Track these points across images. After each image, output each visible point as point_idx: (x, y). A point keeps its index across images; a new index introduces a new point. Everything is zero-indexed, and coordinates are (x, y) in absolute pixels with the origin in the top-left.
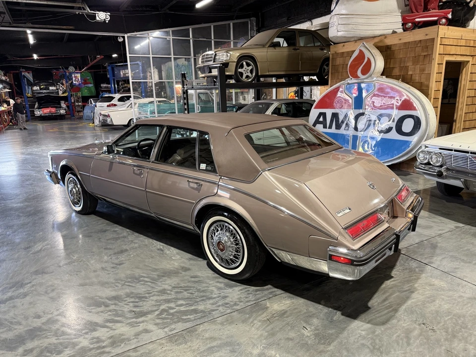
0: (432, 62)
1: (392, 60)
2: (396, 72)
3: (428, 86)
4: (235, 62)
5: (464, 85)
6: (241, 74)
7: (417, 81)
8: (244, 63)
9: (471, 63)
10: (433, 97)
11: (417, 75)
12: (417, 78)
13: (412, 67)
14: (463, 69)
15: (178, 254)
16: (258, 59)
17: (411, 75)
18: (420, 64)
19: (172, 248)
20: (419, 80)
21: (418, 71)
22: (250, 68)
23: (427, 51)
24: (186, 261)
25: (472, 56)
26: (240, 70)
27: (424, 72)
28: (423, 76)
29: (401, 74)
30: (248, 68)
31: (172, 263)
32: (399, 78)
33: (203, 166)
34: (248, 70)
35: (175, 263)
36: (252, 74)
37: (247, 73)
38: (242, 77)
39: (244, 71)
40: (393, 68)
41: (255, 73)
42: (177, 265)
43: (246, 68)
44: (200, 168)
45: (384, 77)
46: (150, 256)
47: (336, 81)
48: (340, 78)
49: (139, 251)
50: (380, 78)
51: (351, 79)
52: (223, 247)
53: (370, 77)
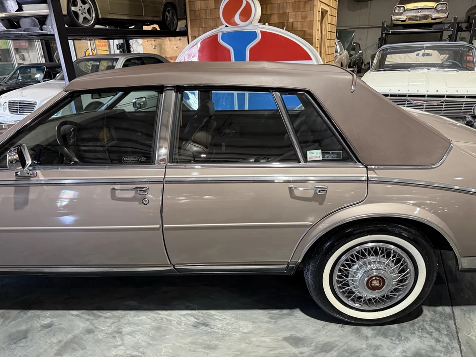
0: (314, 8)
1: (268, 5)
2: (275, 19)
3: (311, 35)
5: (325, 35)
6: (76, 14)
7: (299, 29)
9: (329, 13)
10: (317, 45)
11: (299, 23)
12: (298, 26)
13: (293, 13)
15: (237, 319)
17: (293, 22)
18: (301, 10)
20: (301, 28)
21: (299, 19)
22: (87, 6)
24: (269, 326)
25: (329, 6)
26: (73, 8)
27: (306, 20)
28: (305, 24)
29: (280, 21)
30: (84, 6)
31: (257, 341)
32: (280, 25)
33: (315, 154)
34: (85, 9)
35: (262, 339)
36: (90, 15)
37: (84, 13)
38: (78, 20)
39: (80, 10)
40: (271, 15)
41: (94, 13)
42: (270, 342)
43: (81, 7)
44: (309, 159)
45: (267, 24)
46: (200, 348)
47: (199, 31)
48: (204, 26)
49: (165, 347)
50: (264, 26)
51: (227, 26)
52: (380, 283)
53: (251, 25)
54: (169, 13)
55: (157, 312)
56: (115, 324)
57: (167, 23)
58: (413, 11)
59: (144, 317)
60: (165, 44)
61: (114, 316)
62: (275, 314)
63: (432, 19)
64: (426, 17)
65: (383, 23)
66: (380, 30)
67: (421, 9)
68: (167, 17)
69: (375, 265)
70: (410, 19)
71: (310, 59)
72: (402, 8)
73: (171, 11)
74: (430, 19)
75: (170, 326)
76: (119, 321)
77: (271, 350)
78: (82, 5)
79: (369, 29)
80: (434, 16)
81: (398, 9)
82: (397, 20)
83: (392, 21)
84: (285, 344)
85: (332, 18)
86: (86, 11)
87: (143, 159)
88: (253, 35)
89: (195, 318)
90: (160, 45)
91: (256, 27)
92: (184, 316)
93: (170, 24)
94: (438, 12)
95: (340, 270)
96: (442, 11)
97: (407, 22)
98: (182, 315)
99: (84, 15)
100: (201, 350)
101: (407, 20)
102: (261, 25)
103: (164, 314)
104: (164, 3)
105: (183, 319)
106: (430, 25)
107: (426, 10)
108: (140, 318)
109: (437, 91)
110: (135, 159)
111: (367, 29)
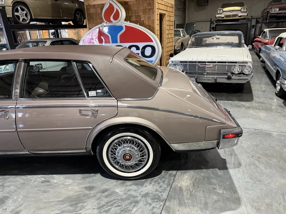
0: (154, 13)
1: (130, 11)
2: (134, 19)
3: (154, 28)
4: (10, 6)
5: (165, 27)
6: (18, 17)
7: (147, 24)
8: (19, 8)
9: (166, 15)
10: (157, 34)
11: (147, 21)
12: (146, 23)
13: (143, 16)
14: (163, 19)
15: (66, 178)
16: (30, 6)
17: (143, 20)
18: (147, 14)
19: (55, 176)
21: (147, 18)
22: (25, 12)
23: (150, 6)
24: (81, 181)
25: (166, 11)
26: (16, 14)
27: (150, 19)
28: (150, 21)
29: (137, 20)
30: (23, 12)
31: (71, 188)
32: (136, 22)
33: (92, 93)
34: (23, 14)
35: (74, 187)
36: (27, 17)
37: (23, 16)
38: (19, 20)
39: (20, 14)
40: (131, 16)
41: (29, 16)
42: (77, 189)
43: (21, 12)
44: (90, 96)
45: (128, 21)
46: (41, 192)
47: (92, 25)
48: (95, 22)
49: (23, 192)
50: (126, 23)
51: (106, 23)
52: (130, 157)
53: (119, 22)
54: (78, 15)
55: (27, 176)
56: (2, 182)
57: (77, 21)
58: (228, 12)
59: (19, 179)
60: (80, 32)
61: (4, 178)
62: (86, 176)
63: (239, 17)
64: (235, 15)
65: (211, 19)
66: (209, 23)
67: (232, 11)
68: (77, 17)
69: (126, 148)
70: (227, 16)
71: (152, 41)
72: (221, 10)
73: (79, 14)
74: (238, 16)
75: (30, 183)
76: (5, 180)
77: (75, 193)
78: (22, 12)
79: (207, 22)
80: (239, 15)
81: (219, 11)
82: (219, 17)
83: (216, 17)
84: (84, 190)
85: (170, 17)
86: (24, 15)
87: (7, 96)
88: (121, 28)
89: (44, 179)
90: (78, 33)
91: (122, 23)
92: (39, 178)
93: (79, 21)
94: (242, 12)
95: (112, 152)
96: (244, 12)
97: (225, 18)
98: (38, 177)
99: (23, 17)
100: (40, 193)
101: (225, 17)
102: (125, 22)
103: (29, 177)
104: (75, 9)
105: (38, 179)
106: (237, 20)
107: (235, 11)
108: (16, 179)
109: (212, 59)
110: (3, 96)
111: (206, 22)
